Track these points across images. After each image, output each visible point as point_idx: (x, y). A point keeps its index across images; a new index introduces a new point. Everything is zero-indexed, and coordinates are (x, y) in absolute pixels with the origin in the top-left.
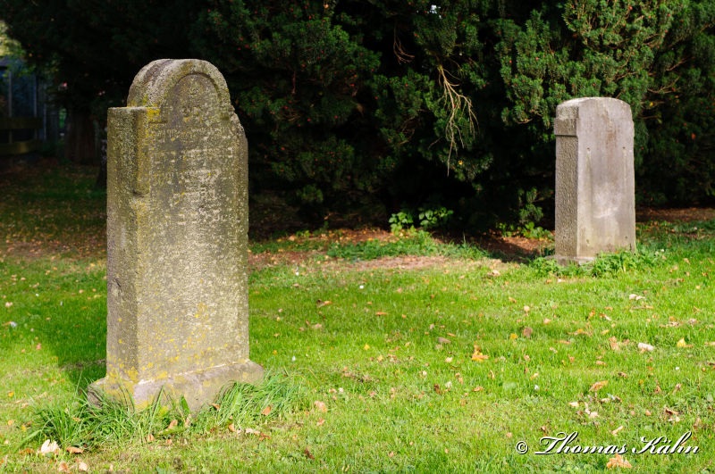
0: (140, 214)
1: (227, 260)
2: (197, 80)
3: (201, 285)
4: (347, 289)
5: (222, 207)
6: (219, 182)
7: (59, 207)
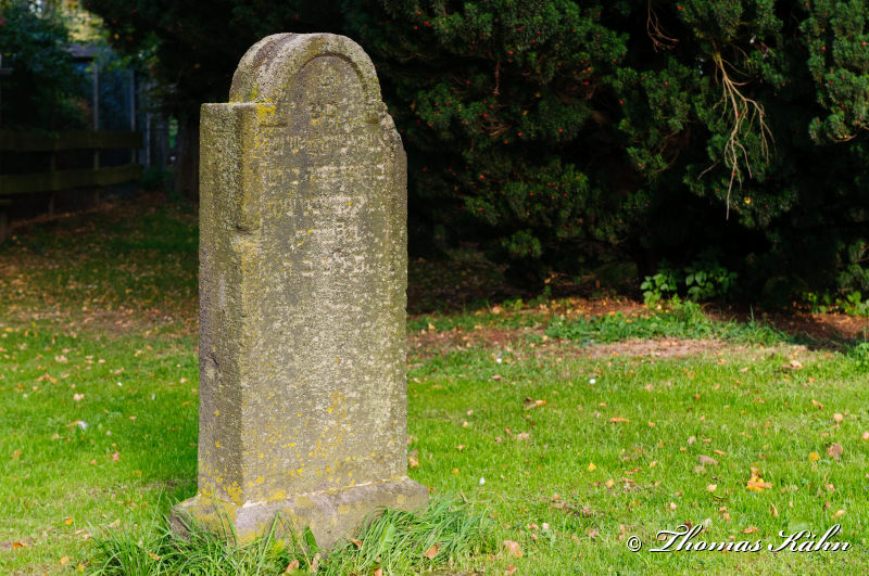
0: (246, 259)
1: (375, 329)
2: (331, 64)
3: (335, 366)
4: (571, 384)
5: (368, 251)
6: (363, 215)
7: (163, 262)
